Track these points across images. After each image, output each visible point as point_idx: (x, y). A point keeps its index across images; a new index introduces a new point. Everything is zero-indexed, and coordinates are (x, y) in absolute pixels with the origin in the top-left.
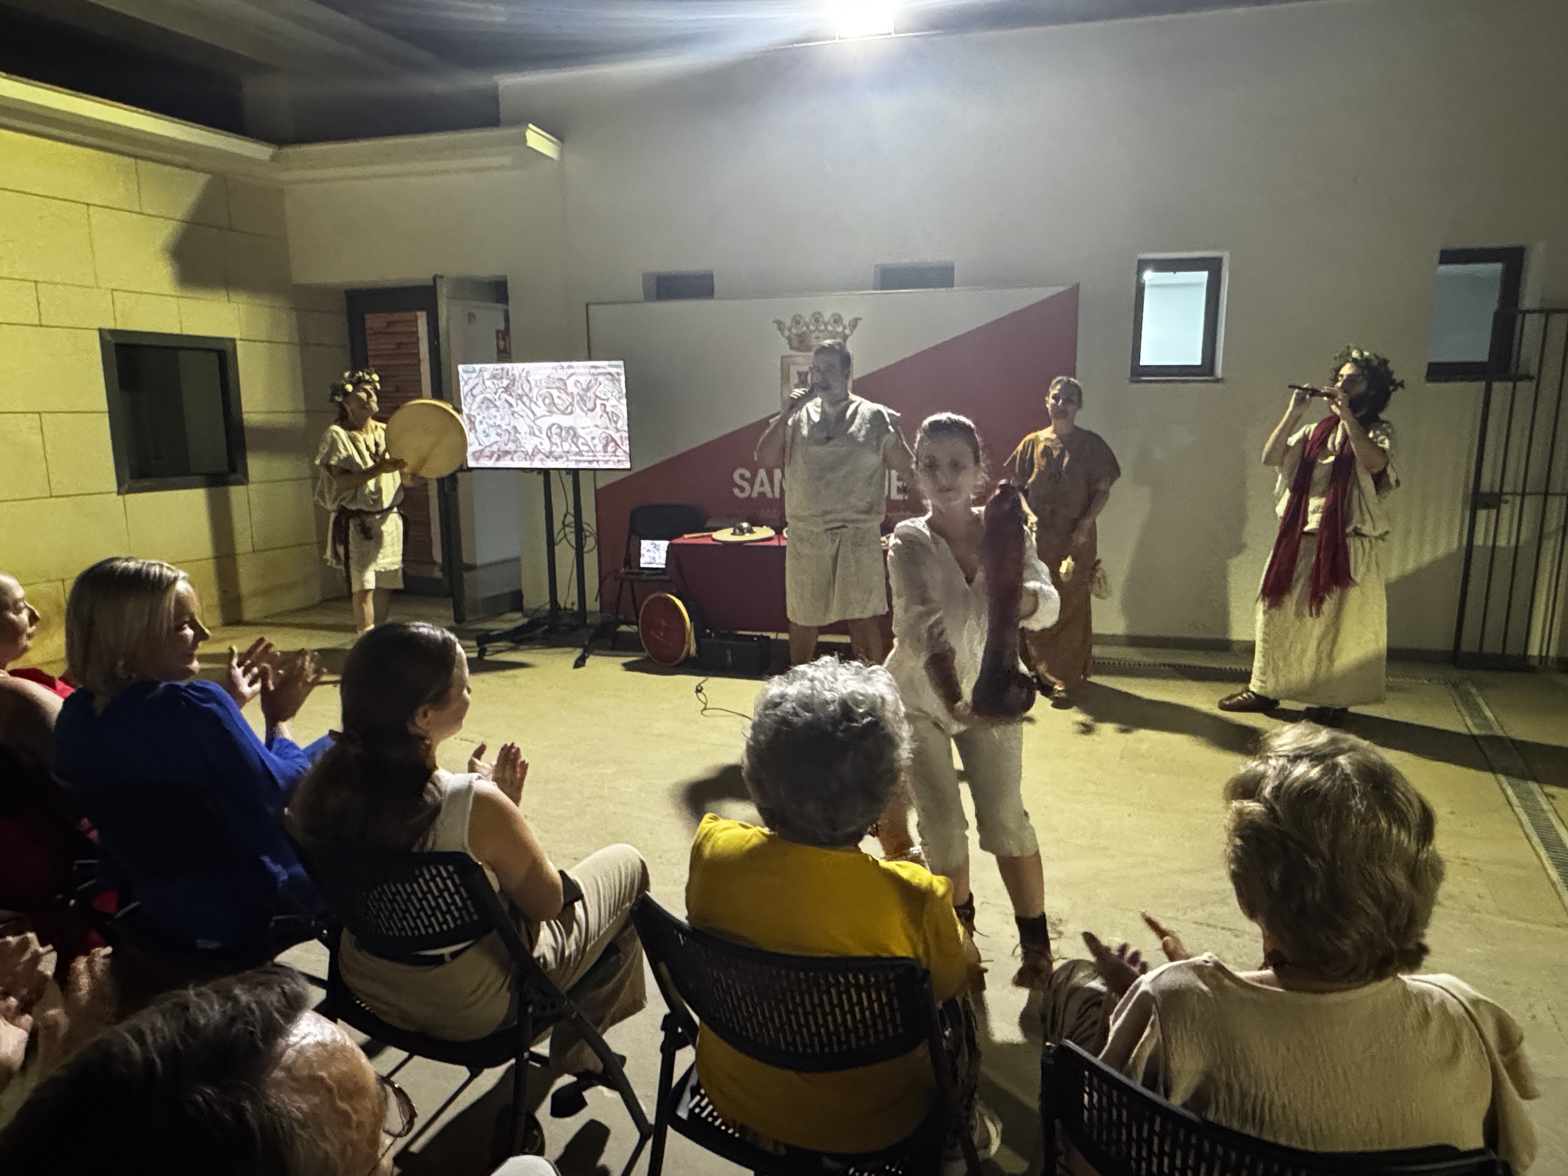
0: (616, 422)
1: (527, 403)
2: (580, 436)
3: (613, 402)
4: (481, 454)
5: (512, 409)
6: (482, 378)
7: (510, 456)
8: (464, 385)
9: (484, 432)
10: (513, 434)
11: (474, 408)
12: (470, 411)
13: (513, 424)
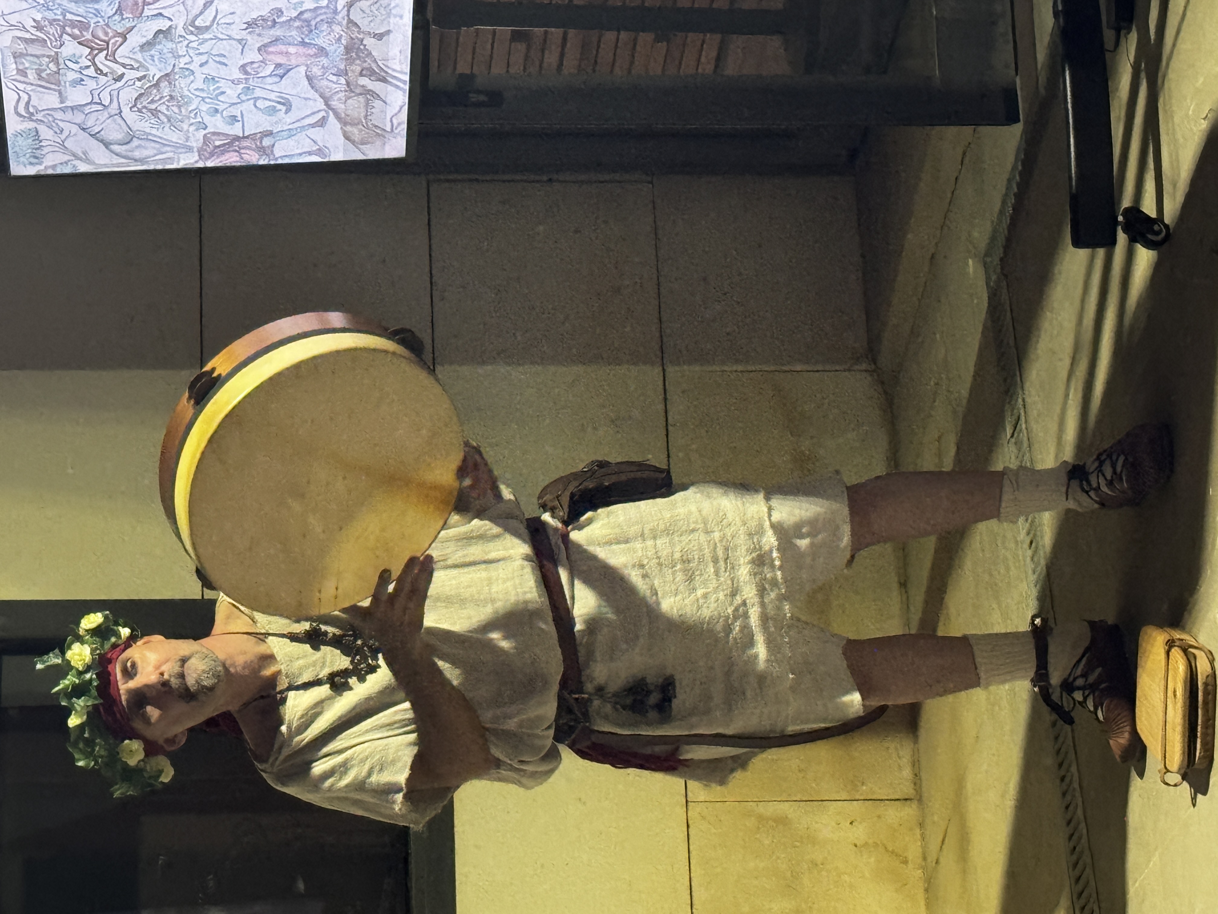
4: (355, 123)
5: (180, 31)
6: (59, 115)
7: (369, 42)
8: (88, 161)
9: (272, 111)
10: (277, 32)
11: (175, 137)
12: (190, 149)
13: (236, 32)
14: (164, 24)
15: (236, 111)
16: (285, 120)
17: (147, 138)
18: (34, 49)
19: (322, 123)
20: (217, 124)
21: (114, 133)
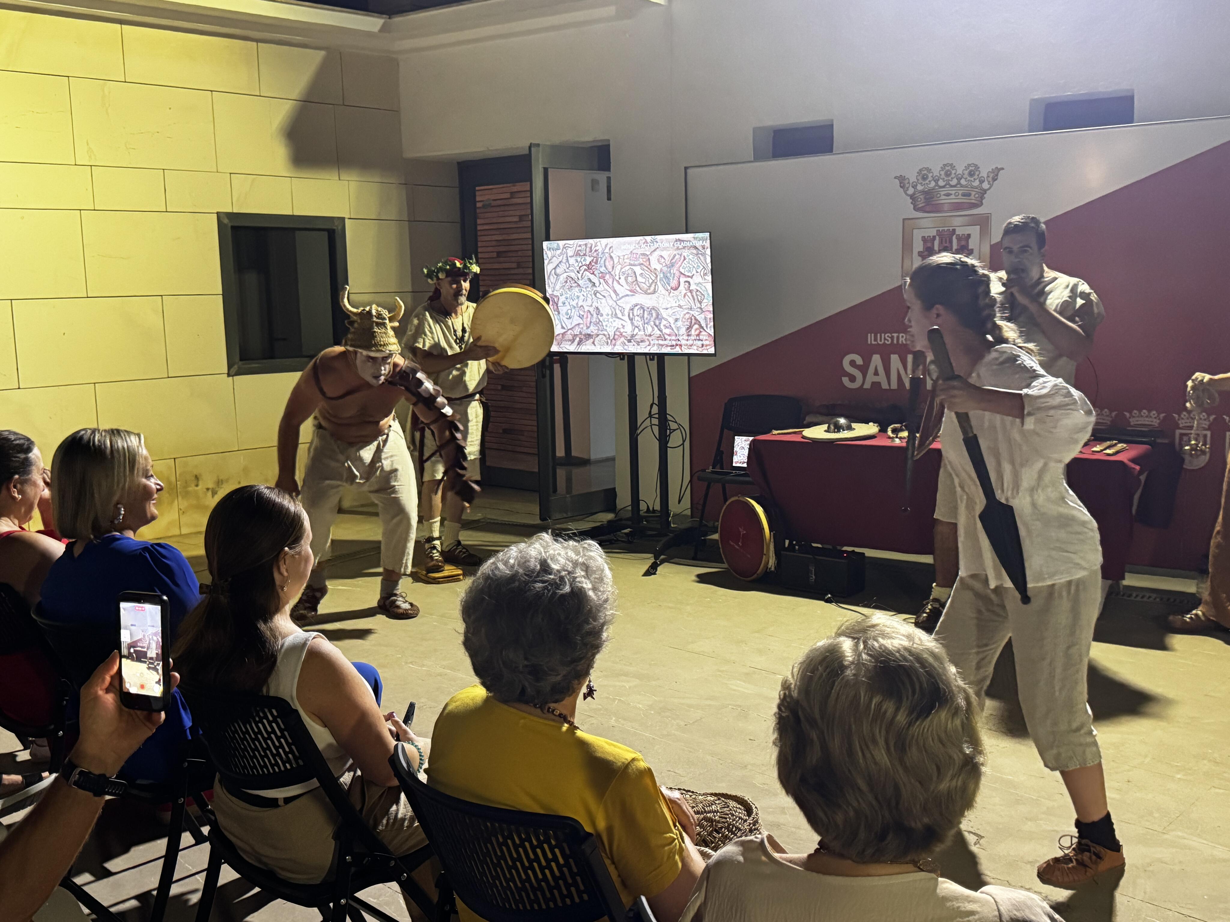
0: (700, 303)
1: (610, 282)
2: (663, 318)
3: (697, 279)
4: (563, 337)
5: (595, 289)
6: (565, 255)
7: (592, 340)
8: (548, 264)
9: (567, 314)
10: (595, 315)
11: (557, 287)
12: (553, 291)
13: (595, 304)
14: (597, 284)
15: (567, 304)
16: (564, 318)
17: (557, 280)
18: (588, 249)
19: (563, 328)
20: (562, 299)
21: (558, 271)
